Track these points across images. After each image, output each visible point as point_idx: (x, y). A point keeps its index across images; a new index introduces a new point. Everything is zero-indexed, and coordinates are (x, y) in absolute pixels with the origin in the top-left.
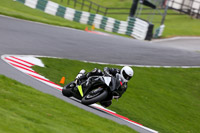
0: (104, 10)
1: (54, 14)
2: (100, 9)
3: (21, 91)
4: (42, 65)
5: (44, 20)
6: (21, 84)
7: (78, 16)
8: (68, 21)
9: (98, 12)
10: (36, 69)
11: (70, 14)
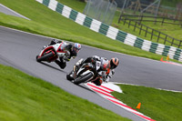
0: (178, 43)
1: (132, 45)
2: (175, 42)
3: (102, 114)
4: (121, 91)
5: (124, 50)
6: (102, 108)
7: (154, 47)
8: (145, 52)
9: (172, 44)
10: (115, 94)
11: (146, 45)
